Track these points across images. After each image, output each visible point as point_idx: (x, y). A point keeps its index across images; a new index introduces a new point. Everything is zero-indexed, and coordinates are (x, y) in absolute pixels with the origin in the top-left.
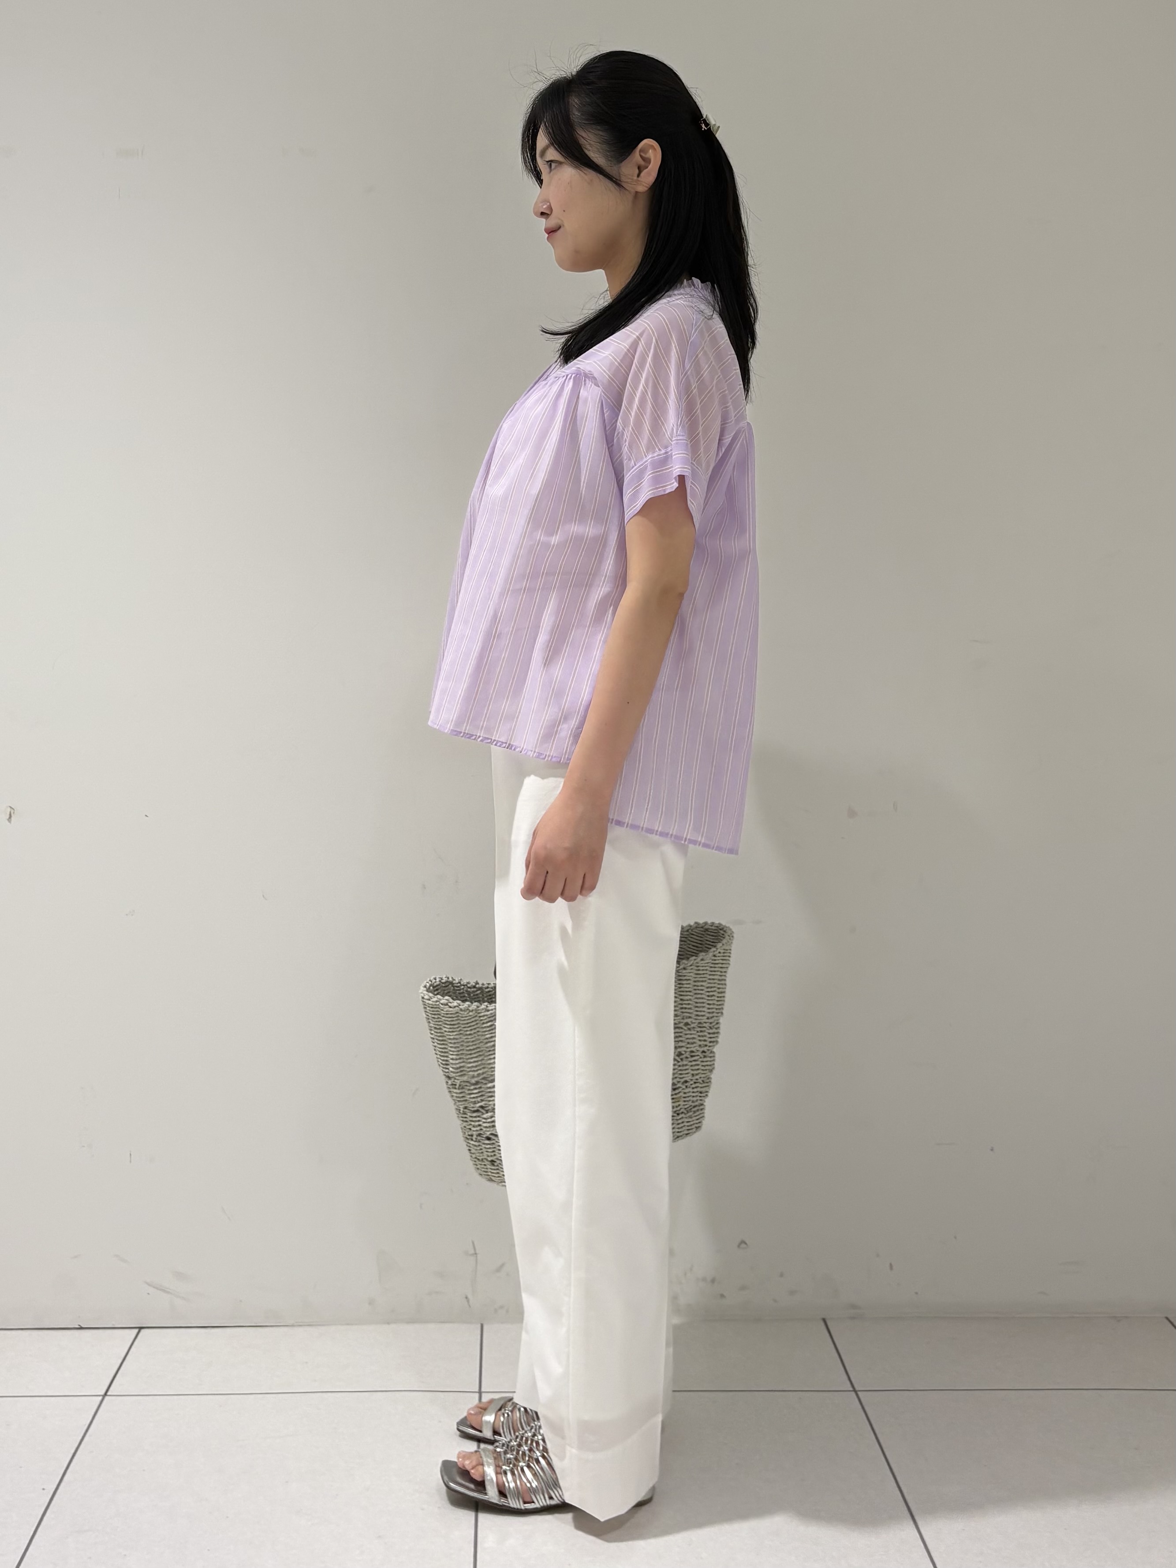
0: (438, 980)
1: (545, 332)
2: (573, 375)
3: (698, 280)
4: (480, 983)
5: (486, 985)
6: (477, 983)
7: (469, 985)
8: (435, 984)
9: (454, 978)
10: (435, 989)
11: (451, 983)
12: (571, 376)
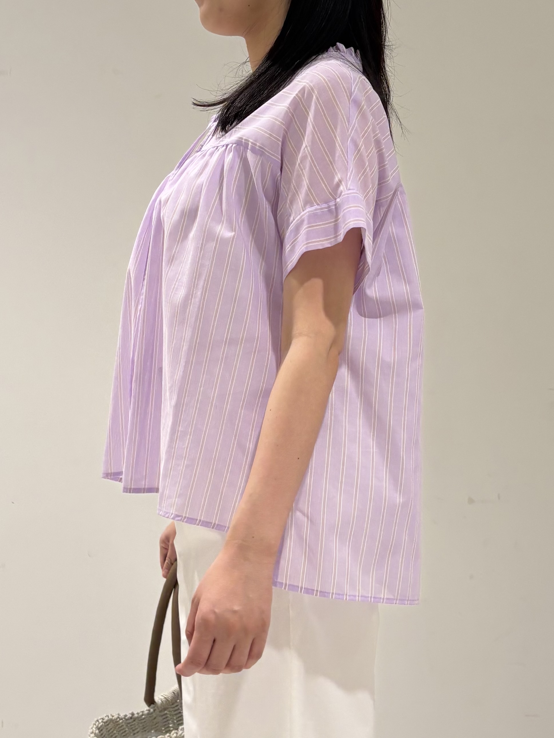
0: (100, 721)
1: (195, 104)
2: (234, 145)
3: (343, 45)
4: (135, 713)
5: (141, 714)
6: (133, 714)
7: (127, 718)
8: (99, 726)
9: (113, 715)
10: (100, 730)
11: (111, 720)
12: (232, 146)
